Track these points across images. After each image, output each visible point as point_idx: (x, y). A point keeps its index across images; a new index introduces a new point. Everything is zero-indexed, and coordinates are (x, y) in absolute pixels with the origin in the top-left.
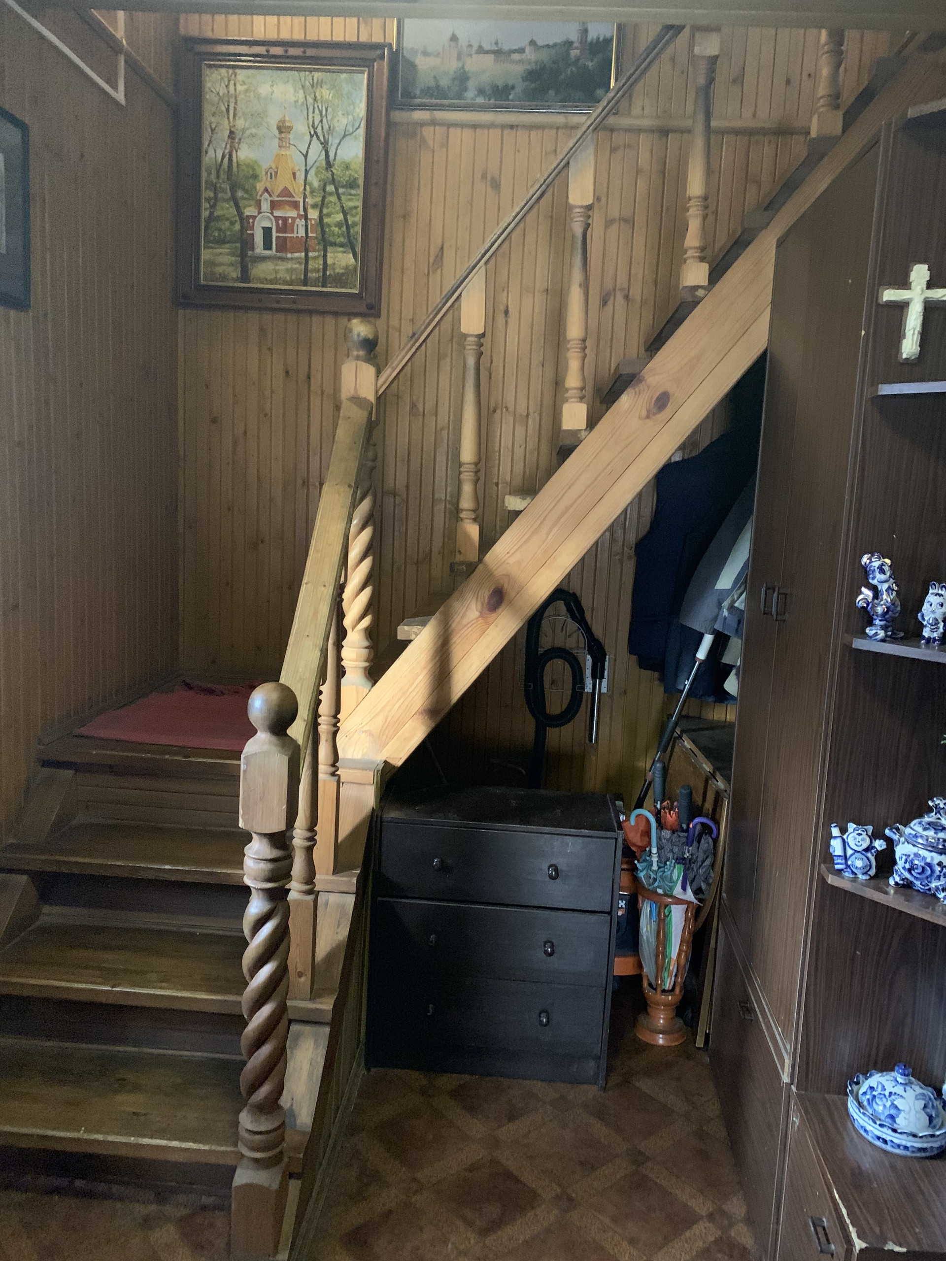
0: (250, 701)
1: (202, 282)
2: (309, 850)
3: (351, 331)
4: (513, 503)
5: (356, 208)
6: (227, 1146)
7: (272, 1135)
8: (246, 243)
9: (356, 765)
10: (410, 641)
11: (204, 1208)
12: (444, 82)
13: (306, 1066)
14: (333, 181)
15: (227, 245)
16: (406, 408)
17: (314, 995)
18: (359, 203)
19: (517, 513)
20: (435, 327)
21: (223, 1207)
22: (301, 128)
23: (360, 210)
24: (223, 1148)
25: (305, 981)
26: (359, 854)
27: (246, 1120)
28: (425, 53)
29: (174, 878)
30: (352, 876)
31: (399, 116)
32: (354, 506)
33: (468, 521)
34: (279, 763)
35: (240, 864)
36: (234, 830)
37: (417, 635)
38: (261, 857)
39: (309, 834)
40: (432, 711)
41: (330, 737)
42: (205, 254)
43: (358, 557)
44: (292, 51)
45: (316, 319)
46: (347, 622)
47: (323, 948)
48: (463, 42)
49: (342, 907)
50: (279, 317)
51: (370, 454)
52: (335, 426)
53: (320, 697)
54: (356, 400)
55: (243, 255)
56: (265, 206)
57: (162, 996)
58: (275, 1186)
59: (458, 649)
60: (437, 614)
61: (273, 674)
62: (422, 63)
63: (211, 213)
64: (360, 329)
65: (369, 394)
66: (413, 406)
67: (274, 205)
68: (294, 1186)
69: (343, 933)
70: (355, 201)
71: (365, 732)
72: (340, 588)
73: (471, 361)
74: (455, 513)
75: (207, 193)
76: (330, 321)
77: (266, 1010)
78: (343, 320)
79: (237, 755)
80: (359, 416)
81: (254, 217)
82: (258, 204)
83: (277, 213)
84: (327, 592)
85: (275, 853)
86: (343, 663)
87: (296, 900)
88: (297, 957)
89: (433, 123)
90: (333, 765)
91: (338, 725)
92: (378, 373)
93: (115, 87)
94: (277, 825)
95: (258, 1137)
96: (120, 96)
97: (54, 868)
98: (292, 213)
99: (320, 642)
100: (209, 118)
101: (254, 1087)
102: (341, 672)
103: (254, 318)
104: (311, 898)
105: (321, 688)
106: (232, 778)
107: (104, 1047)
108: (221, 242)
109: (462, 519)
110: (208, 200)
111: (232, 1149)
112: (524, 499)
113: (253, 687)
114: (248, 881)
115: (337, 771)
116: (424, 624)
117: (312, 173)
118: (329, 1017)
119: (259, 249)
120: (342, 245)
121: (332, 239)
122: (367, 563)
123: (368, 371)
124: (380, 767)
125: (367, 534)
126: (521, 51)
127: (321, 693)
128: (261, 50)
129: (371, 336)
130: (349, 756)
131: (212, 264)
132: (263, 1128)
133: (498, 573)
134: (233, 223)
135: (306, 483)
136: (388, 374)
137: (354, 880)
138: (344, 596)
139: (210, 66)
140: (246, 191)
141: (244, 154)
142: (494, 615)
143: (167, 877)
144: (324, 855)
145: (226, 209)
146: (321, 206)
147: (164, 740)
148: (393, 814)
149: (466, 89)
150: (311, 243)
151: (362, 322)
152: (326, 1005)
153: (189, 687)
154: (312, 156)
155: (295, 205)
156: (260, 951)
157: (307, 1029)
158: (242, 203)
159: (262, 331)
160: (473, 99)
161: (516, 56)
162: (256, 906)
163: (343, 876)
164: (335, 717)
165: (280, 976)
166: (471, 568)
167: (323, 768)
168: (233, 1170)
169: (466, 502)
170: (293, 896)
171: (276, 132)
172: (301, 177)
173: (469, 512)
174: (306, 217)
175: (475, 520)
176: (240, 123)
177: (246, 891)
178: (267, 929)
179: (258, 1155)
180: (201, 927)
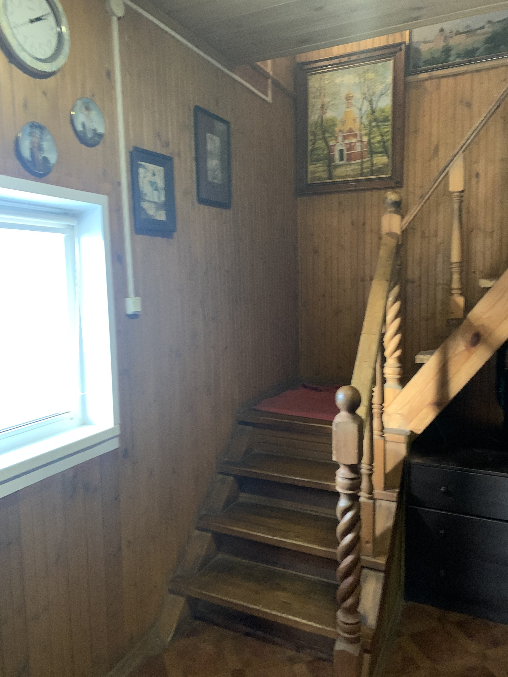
0: (336, 395)
1: (309, 182)
2: (370, 476)
3: (387, 198)
4: (484, 283)
5: (387, 132)
6: (331, 628)
7: (354, 626)
8: (330, 159)
9: (394, 432)
10: (423, 364)
11: (320, 659)
12: (437, 55)
13: (371, 593)
14: (375, 120)
15: (321, 162)
16: (418, 235)
17: (376, 554)
18: (389, 129)
19: (488, 289)
20: (434, 190)
21: (329, 661)
22: (358, 95)
23: (390, 133)
24: (329, 629)
25: (369, 546)
26: (398, 481)
27: (340, 615)
28: (425, 42)
29: (301, 484)
30: (394, 492)
31: (411, 78)
32: (390, 290)
33: (457, 295)
34: (353, 428)
35: (334, 480)
36: (330, 462)
37: (428, 360)
38: (345, 477)
39: (369, 467)
40: (438, 404)
41: (379, 415)
42: (311, 168)
43: (393, 317)
44: (353, 58)
45: (368, 193)
46: (387, 353)
47: (379, 530)
48: (447, 31)
49: (389, 509)
50: (349, 195)
51: (398, 262)
52: (379, 249)
53: (373, 394)
54: (390, 234)
55: (329, 165)
56: (340, 139)
57: (296, 544)
58: (356, 654)
59: (452, 368)
60: (439, 349)
61: (347, 381)
62: (424, 48)
63: (313, 147)
64: (392, 196)
65: (397, 229)
66: (423, 233)
67: (345, 138)
68: (367, 657)
69: (390, 523)
70: (387, 128)
71: (398, 414)
72: (382, 335)
73: (456, 206)
74: (449, 291)
75: (311, 137)
76: (375, 193)
77: (349, 559)
78: (382, 192)
79: (331, 423)
80: (392, 242)
81: (334, 145)
82: (336, 138)
83: (347, 141)
84: (376, 338)
85: (352, 476)
86: (385, 376)
87: (364, 502)
88: (365, 533)
89: (430, 78)
90: (382, 431)
91: (383, 409)
92: (403, 218)
93: (267, 95)
94: (353, 461)
95: (347, 626)
96: (269, 99)
97: (245, 474)
98: (354, 140)
99: (372, 364)
100: (311, 100)
101: (344, 599)
102: (384, 381)
103: (335, 197)
104: (371, 501)
105: (374, 389)
106: (329, 435)
107: (268, 566)
108: (318, 160)
109: (453, 294)
110: (311, 140)
111: (334, 630)
112: (491, 281)
113: (337, 388)
114: (339, 489)
115: (383, 434)
116: (431, 354)
117: (364, 118)
118: (383, 568)
119: (337, 162)
120: (381, 153)
121: (376, 150)
122: (398, 321)
123: (396, 218)
124: (409, 434)
125: (397, 305)
126: (482, 28)
127: (373, 392)
128: (336, 61)
129: (398, 200)
130: (390, 427)
131: (314, 172)
132: (350, 621)
133: (476, 324)
134: (324, 150)
135: (363, 280)
136: (408, 218)
137: (396, 495)
138: (385, 340)
139: (312, 74)
140: (331, 133)
141: (329, 114)
142: (474, 349)
143: (297, 483)
144: (378, 480)
145: (320, 144)
146: (369, 134)
147: (295, 414)
148: (416, 460)
149: (450, 56)
150: (365, 154)
151: (392, 193)
152: (382, 561)
153: (305, 387)
154: (364, 109)
155: (355, 136)
156: (346, 526)
157: (372, 573)
158: (328, 139)
159: (340, 203)
160: (454, 60)
161: (479, 31)
162: (343, 503)
163: (389, 492)
164: (381, 405)
165: (356, 541)
166: (459, 322)
167: (376, 433)
168: (333, 642)
169: (456, 284)
170: (362, 499)
171: (345, 100)
172: (358, 120)
173: (457, 290)
174: (361, 141)
175: (461, 294)
176: (327, 99)
177: (337, 495)
178: (349, 515)
179: (346, 635)
180: (314, 511)
